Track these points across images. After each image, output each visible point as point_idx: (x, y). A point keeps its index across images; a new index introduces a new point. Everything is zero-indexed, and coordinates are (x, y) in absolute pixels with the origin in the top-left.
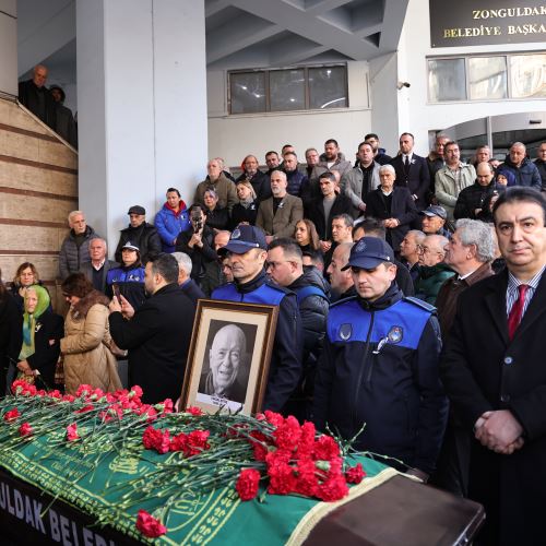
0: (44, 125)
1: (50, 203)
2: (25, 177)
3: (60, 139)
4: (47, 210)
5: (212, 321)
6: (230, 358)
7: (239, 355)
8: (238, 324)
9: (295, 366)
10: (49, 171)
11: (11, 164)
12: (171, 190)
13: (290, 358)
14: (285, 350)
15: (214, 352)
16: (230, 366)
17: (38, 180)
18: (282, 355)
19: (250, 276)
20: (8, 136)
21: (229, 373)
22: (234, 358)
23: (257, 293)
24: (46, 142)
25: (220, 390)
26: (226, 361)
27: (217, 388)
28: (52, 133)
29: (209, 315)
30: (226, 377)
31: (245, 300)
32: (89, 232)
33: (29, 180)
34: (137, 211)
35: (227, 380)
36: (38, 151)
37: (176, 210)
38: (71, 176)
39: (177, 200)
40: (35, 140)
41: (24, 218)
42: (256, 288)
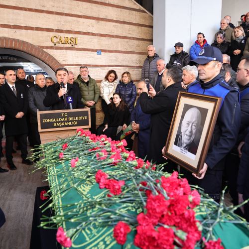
0: (138, 5)
1: (141, 43)
2: (129, 31)
3: (146, 11)
4: (139, 46)
5: (185, 104)
6: (192, 127)
7: (197, 126)
8: (198, 108)
9: (232, 137)
10: (140, 27)
11: (122, 25)
12: (199, 34)
13: (228, 132)
14: (225, 126)
15: (184, 123)
16: (191, 132)
17: (135, 32)
18: (223, 129)
19: (209, 78)
20: (121, 11)
21: (190, 136)
22: (194, 127)
23: (212, 89)
24: (139, 13)
25: (185, 145)
26: (189, 129)
27: (183, 144)
28: (142, 8)
29: (184, 101)
30: (188, 138)
31: (205, 93)
32: (156, 56)
33: (131, 32)
34: (179, 45)
35: (189, 140)
36: (136, 17)
37: (202, 44)
38: (150, 29)
39: (202, 39)
40: (134, 12)
41: (128, 50)
42: (213, 86)
